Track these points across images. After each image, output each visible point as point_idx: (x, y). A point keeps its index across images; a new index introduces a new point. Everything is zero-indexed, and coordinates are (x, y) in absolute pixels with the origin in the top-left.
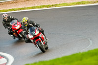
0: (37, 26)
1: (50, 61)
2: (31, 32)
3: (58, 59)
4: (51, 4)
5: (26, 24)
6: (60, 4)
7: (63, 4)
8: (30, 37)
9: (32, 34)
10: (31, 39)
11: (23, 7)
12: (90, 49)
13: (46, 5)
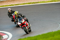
0: (23, 17)
1: (34, 37)
2: (20, 21)
3: (39, 36)
4: (35, 2)
5: (17, 16)
6: (40, 2)
7: (43, 2)
8: (19, 24)
9: (20, 22)
10: (20, 25)
11: (18, 4)
12: (59, 30)
13: (32, 2)
